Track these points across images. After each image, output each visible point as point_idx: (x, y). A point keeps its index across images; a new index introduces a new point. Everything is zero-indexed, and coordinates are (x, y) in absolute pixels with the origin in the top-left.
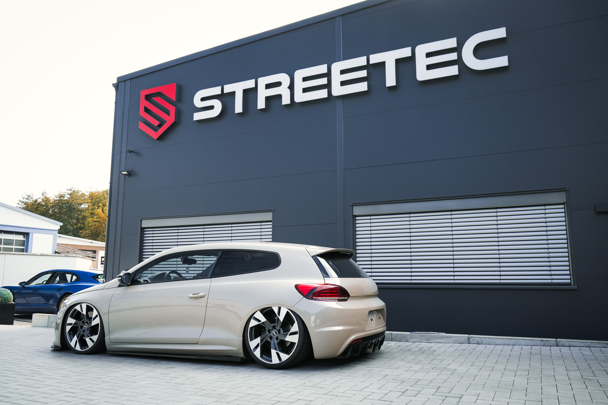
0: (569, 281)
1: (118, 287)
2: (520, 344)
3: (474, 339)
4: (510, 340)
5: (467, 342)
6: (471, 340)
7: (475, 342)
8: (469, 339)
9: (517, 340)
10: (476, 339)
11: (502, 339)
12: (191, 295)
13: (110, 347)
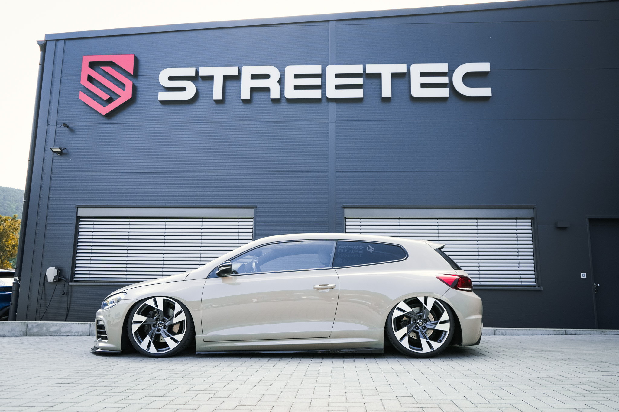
0: (534, 283)
1: (208, 277)
2: (537, 334)
3: (499, 331)
4: (529, 331)
5: (494, 334)
6: (496, 332)
7: (500, 333)
8: (495, 331)
9: (534, 331)
10: (501, 331)
11: (523, 330)
12: (318, 286)
13: (203, 346)
